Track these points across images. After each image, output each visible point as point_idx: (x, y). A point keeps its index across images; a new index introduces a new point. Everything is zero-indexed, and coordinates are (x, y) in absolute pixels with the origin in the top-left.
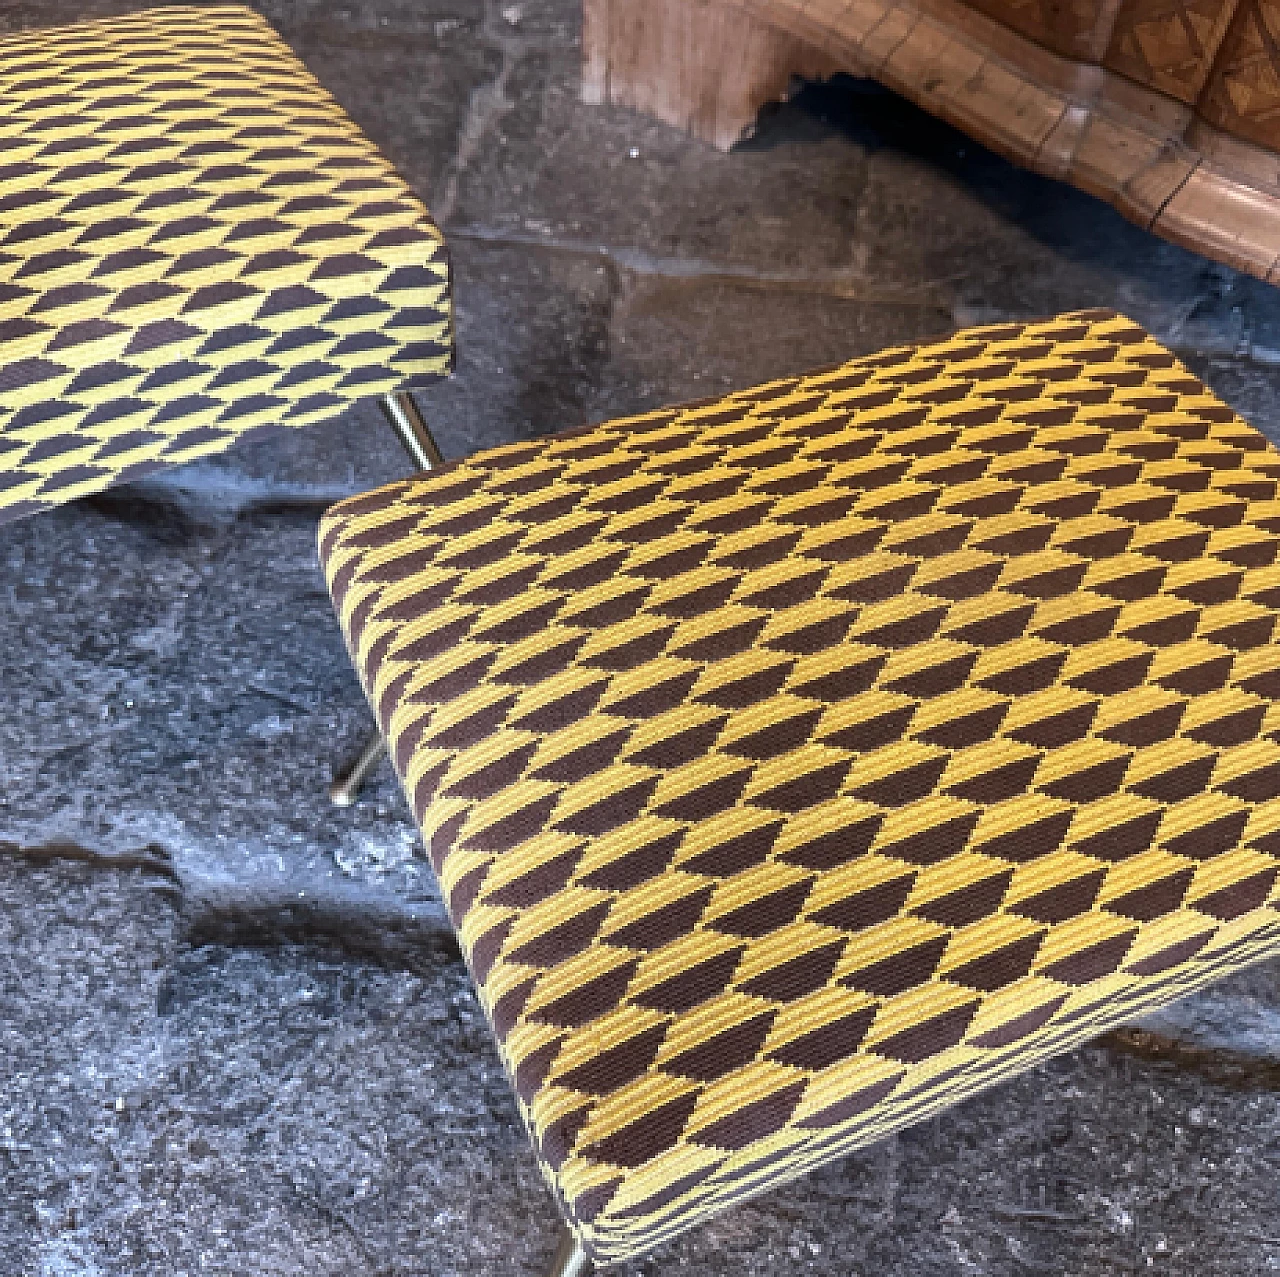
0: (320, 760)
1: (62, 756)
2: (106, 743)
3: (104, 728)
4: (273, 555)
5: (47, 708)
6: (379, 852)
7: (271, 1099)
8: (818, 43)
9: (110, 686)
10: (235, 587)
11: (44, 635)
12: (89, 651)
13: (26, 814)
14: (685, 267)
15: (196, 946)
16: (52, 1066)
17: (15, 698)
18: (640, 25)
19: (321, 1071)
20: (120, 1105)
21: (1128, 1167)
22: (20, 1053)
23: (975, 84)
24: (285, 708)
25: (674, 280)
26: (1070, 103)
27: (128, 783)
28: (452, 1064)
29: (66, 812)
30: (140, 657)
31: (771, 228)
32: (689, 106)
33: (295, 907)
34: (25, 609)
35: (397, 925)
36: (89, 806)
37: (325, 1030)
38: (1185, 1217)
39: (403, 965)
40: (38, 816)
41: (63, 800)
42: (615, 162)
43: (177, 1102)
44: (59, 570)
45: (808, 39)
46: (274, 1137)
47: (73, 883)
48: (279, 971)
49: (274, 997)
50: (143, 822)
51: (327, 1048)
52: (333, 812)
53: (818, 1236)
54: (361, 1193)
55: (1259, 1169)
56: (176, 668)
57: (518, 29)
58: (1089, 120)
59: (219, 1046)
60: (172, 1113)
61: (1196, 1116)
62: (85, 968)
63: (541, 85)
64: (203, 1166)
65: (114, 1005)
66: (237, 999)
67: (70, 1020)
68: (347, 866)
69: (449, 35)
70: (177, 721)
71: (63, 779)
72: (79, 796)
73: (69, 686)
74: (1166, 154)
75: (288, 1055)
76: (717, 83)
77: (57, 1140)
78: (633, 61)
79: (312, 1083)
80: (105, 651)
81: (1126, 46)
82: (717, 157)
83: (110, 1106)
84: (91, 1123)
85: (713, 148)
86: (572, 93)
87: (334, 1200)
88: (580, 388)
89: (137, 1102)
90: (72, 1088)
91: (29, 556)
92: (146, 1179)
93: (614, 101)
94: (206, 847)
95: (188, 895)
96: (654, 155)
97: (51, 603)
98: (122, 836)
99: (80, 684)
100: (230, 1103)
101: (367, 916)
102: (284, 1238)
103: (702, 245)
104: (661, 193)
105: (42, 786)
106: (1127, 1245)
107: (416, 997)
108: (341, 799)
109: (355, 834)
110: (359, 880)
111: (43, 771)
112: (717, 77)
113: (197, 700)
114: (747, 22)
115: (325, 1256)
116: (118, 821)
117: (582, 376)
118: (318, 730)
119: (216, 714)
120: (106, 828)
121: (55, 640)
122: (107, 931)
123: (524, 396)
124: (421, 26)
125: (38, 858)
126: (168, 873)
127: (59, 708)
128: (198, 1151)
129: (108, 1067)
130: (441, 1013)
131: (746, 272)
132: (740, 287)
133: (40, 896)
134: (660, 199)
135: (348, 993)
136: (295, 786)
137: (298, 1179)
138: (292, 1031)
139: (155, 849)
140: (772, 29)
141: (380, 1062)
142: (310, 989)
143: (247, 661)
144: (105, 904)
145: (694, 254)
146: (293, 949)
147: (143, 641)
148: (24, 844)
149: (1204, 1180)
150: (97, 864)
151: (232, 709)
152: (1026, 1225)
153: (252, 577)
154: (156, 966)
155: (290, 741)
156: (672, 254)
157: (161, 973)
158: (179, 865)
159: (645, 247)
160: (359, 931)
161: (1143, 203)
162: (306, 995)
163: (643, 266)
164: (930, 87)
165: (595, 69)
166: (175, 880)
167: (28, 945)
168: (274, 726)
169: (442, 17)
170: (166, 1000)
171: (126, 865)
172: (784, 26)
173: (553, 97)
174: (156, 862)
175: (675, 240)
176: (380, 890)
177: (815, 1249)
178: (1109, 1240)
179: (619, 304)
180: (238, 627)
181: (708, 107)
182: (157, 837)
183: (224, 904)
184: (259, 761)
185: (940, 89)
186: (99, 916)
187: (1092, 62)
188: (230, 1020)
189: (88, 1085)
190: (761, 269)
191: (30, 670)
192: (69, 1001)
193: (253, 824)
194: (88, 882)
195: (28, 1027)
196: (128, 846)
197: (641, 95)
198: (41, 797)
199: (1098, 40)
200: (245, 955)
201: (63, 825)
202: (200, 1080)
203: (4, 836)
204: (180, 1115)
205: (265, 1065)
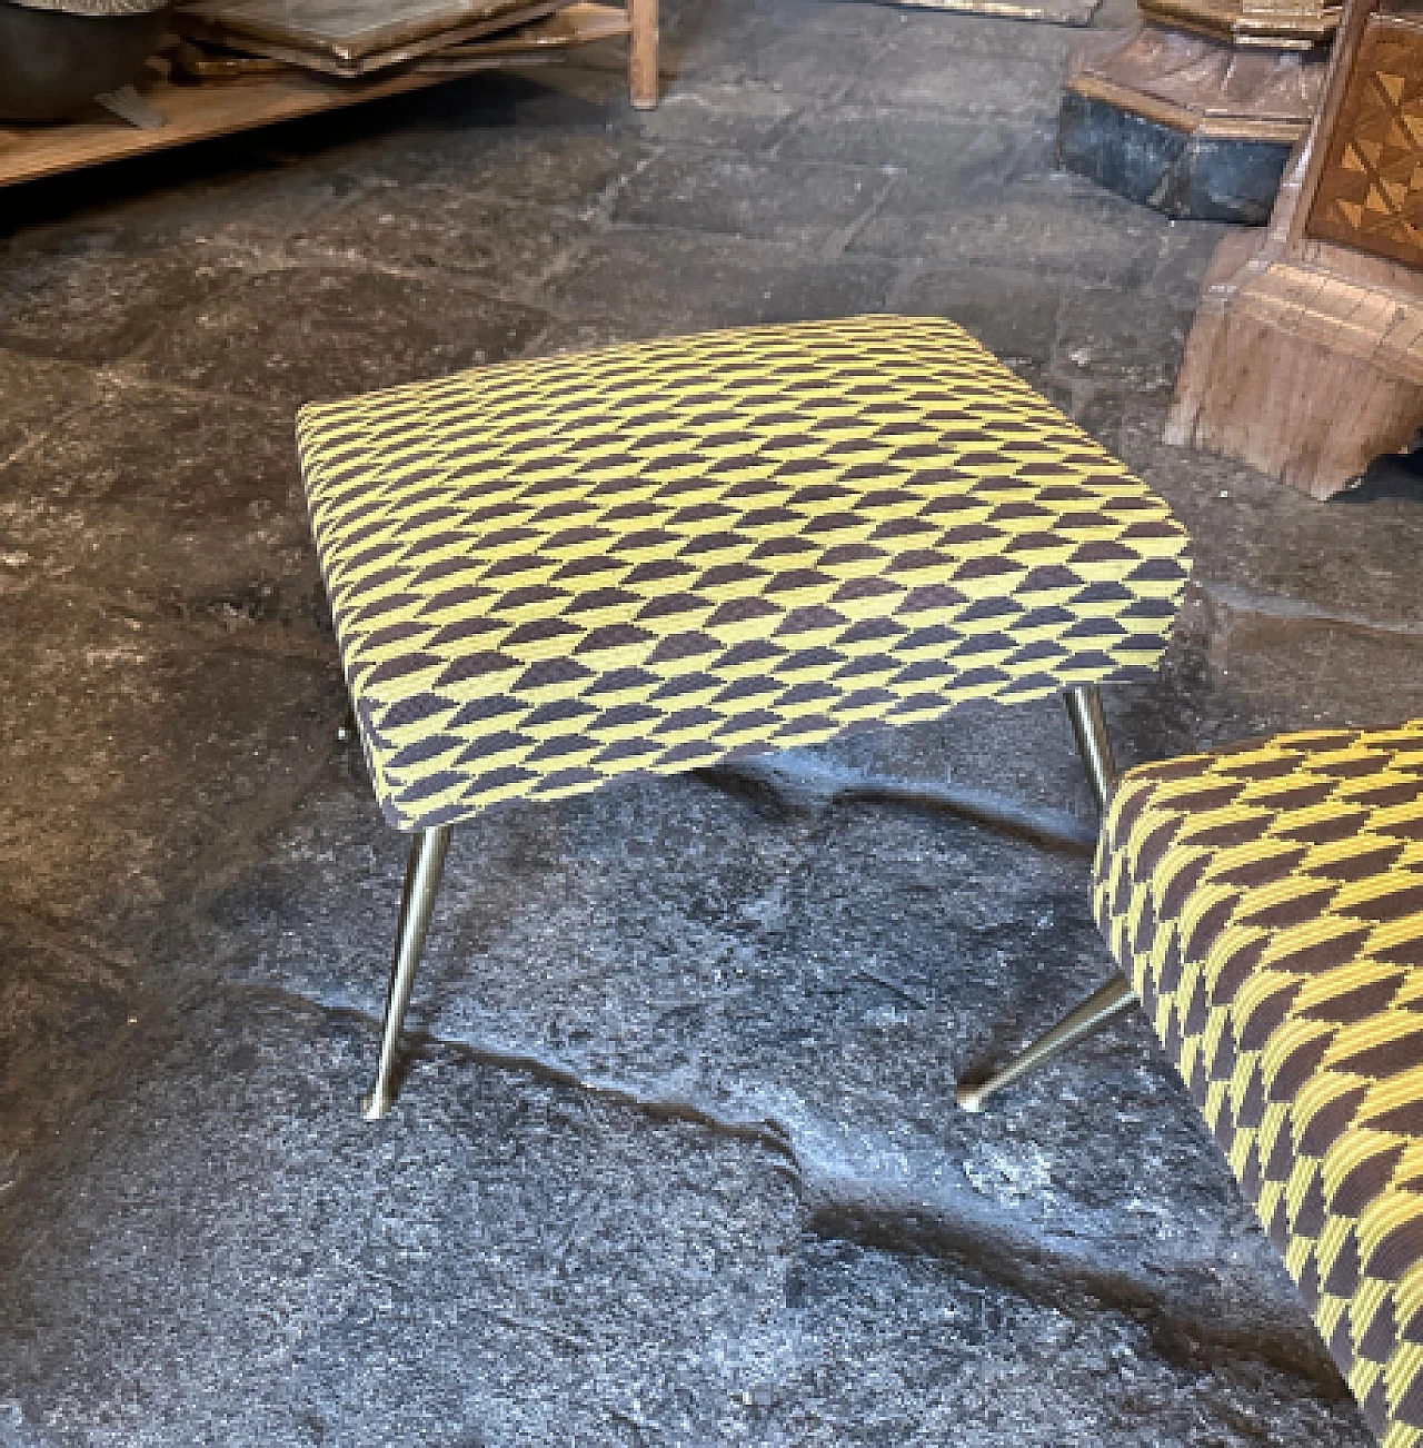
0: (941, 1059)
1: (680, 1013)
2: (720, 1007)
3: (717, 992)
4: (875, 843)
5: (662, 963)
6: (1014, 1172)
7: (918, 1423)
9: (722, 951)
10: (840, 869)
11: (655, 891)
12: (698, 910)
13: (643, 1067)
14: (1288, 608)
15: (823, 1239)
16: (679, 1341)
17: (630, 949)
18: (1245, 372)
19: (973, 1403)
20: (747, 1399)
22: (646, 1320)
24: (900, 1001)
25: (1277, 621)
27: (746, 1051)
28: (1117, 1423)
29: (682, 1073)
30: (749, 926)
31: (1382, 579)
32: (1285, 452)
33: (919, 1215)
34: (636, 863)
35: (1035, 1257)
36: (706, 1069)
37: (972, 1357)
39: (1051, 1303)
40: (656, 1072)
41: (681, 1059)
42: (1203, 502)
43: (813, 1406)
44: (668, 831)
47: (694, 1145)
48: (916, 1282)
49: (913, 1309)
50: (761, 1094)
51: (976, 1378)
52: (959, 1119)
56: (782, 941)
57: (1087, 371)
59: (857, 1352)
60: (809, 1418)
62: (712, 1242)
63: (1117, 424)
65: (741, 1286)
66: (872, 1303)
67: (697, 1295)
68: (978, 1181)
70: (791, 995)
71: (680, 1035)
72: (696, 1057)
73: (683, 947)
75: (934, 1377)
76: (1326, 434)
77: (686, 1425)
78: (1230, 406)
79: (962, 1413)
80: (716, 915)
82: (1313, 505)
83: (738, 1399)
84: (720, 1414)
85: (1308, 497)
86: (1154, 434)
88: (1186, 715)
89: (766, 1400)
90: (699, 1369)
91: (638, 814)
93: (1199, 444)
94: (828, 1132)
96: (1243, 498)
97: (661, 862)
98: (740, 1105)
99: (693, 944)
100: (873, 1419)
101: (999, 1241)
103: (1306, 590)
104: (1257, 534)
105: (660, 1040)
107: (1070, 1341)
108: (971, 1104)
109: (986, 1147)
110: (991, 1198)
111: (659, 1025)
112: (1326, 426)
113: (810, 977)
114: (1372, 375)
116: (737, 1089)
117: (1187, 704)
118: (936, 1027)
119: (830, 994)
120: (724, 1094)
121: (665, 898)
122: (733, 1204)
123: (1125, 716)
125: (657, 1115)
126: (788, 1153)
127: (673, 964)
129: (734, 1355)
130: (1099, 1364)
131: (1360, 620)
132: (1354, 634)
134: (1256, 541)
135: (995, 1319)
136: (917, 1082)
138: (936, 1351)
139: (771, 1123)
140: (1401, 383)
141: (1037, 1405)
142: (952, 1309)
143: (857, 944)
144: (729, 1174)
145: (1300, 596)
146: (927, 1259)
147: (750, 911)
148: (642, 1098)
150: (716, 1132)
151: (846, 991)
153: (858, 861)
154: (782, 1252)
155: (904, 1035)
156: (1275, 594)
157: (786, 1260)
158: (798, 1147)
159: (1244, 584)
160: (994, 1255)
162: (949, 1314)
163: (1241, 605)
165: (1184, 411)
166: (795, 1161)
167: (651, 1204)
168: (888, 1016)
170: (796, 1290)
171: (747, 1136)
173: (1131, 436)
174: (774, 1139)
175: (1277, 581)
176: (1013, 1213)
179: (1217, 638)
180: (846, 909)
181: (1310, 457)
182: (776, 1113)
183: (844, 1197)
184: (877, 1049)
186: (723, 1186)
188: (867, 1324)
189: (716, 1370)
190: (1374, 619)
191: (643, 923)
192: (694, 1274)
193: (874, 1115)
194: (709, 1147)
195: (655, 1293)
196: (745, 1117)
197: (1231, 440)
198: (659, 1051)
200: (878, 1257)
201: (676, 1085)
202: (838, 1385)
203: (620, 1086)
204: (819, 1423)
205: (909, 1383)
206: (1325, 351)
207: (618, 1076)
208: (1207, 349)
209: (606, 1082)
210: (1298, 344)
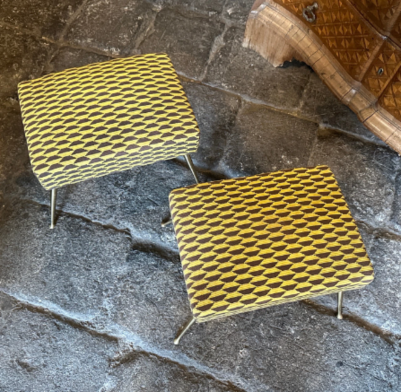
0: (160, 217)
1: (111, 207)
2: (119, 206)
3: (119, 202)
4: (155, 168)
5: (108, 196)
6: (169, 238)
7: (145, 281)
8: (300, 53)
9: (121, 193)
10: (147, 174)
11: (108, 179)
12: (117, 185)
13: (104, 218)
14: (258, 102)
15: (134, 250)
16: (107, 268)
17: (102, 193)
18: (259, 33)
19: (154, 277)
20: (118, 277)
21: (297, 323)
22: (101, 265)
23: (332, 77)
24: (154, 204)
25: (255, 105)
26: (353, 88)
27: (123, 215)
28: (177, 281)
29: (111, 219)
30: (127, 187)
31: (281, 93)
32: (268, 54)
33: (152, 245)
35: (171, 252)
36: (116, 218)
37: (156, 270)
38: (305, 334)
39: (171, 260)
40: (106, 219)
41: (111, 216)
42: (247, 67)
43: (128, 278)
45: (298, 51)
46: (145, 288)
47: (112, 234)
48: (148, 257)
49: (147, 262)
50: (126, 223)
51: (156, 273)
52: (161, 228)
53: (237, 323)
54: (159, 300)
55: (321, 329)
56: (133, 191)
58: (356, 93)
59: (137, 270)
60: (128, 280)
61: (312, 317)
62: (114, 251)
63: (233, 39)
64: (132, 291)
65: (118, 259)
66: (140, 261)
67: (110, 260)
68: (163, 239)
70: (133, 203)
71: (111, 212)
72: (114, 216)
73: (113, 192)
74: (371, 107)
75: (149, 273)
77: (107, 281)
78: (256, 40)
79: (152, 279)
80: (120, 185)
81: (366, 80)
82: (273, 69)
83: (116, 277)
84: (113, 279)
85: (272, 66)
86: (240, 42)
87: (154, 300)
88: (227, 134)
89: (121, 277)
90: (110, 273)
92: (122, 291)
93: (250, 48)
94: (137, 231)
95: (133, 239)
96: (257, 66)
98: (121, 225)
99: (115, 192)
100: (138, 280)
101: (165, 249)
102: (145, 305)
103: (263, 96)
104: (256, 79)
105: (107, 213)
106: (292, 336)
107: (173, 267)
108: (163, 226)
109: (165, 233)
110: (165, 242)
111: (107, 209)
112: (276, 51)
113: (137, 199)
114: (284, 41)
115: (152, 310)
116: (121, 222)
117: (227, 131)
118: (160, 210)
119: (141, 203)
120: (119, 223)
121: (110, 181)
122: (118, 244)
123: (213, 134)
125: (106, 227)
126: (130, 234)
127: (111, 197)
128: (131, 288)
129: (117, 270)
130: (177, 271)
131: (272, 105)
132: (270, 110)
133: (106, 236)
134: (256, 81)
135: (161, 264)
136: (155, 221)
137: (148, 295)
138: (150, 269)
139: (127, 229)
140: (290, 45)
141: (165, 278)
143: (148, 192)
144: (118, 239)
145: (261, 99)
146: (151, 253)
147: (128, 184)
148: (103, 224)
149: (310, 328)
150: (116, 230)
151: (144, 202)
152: (274, 329)
153: (150, 172)
154: (126, 252)
155: (155, 212)
156: (255, 98)
157: (127, 254)
158: (132, 233)
159: (249, 95)
160: (164, 252)
161: (362, 117)
162: (153, 263)
163: (248, 100)
164: (322, 74)
165: (247, 40)
166: (131, 236)
167: (103, 244)
168: (151, 208)
169: (212, 10)
170: (128, 259)
171: (122, 231)
172: (293, 46)
174: (127, 231)
175: (257, 94)
176: (168, 245)
177: (236, 325)
178: (289, 335)
179: (240, 110)
180: (147, 184)
181: (273, 56)
182: (129, 227)
183: (139, 242)
184: (148, 214)
185: (325, 76)
186: (117, 241)
187: (358, 81)
188: (139, 265)
189: (113, 272)
190: (276, 106)
191: (105, 187)
192: (110, 257)
193: (146, 228)
194: (115, 234)
195: (103, 260)
196: (122, 228)
197: (257, 48)
198: (107, 215)
199: (361, 77)
200: (143, 253)
201: (110, 222)
202: (133, 275)
203: (99, 222)
204: (129, 281)
205: (145, 274)
206: (275, 33)
207: (98, 220)
208: (251, 26)
209: (96, 221)
210: (270, 29)
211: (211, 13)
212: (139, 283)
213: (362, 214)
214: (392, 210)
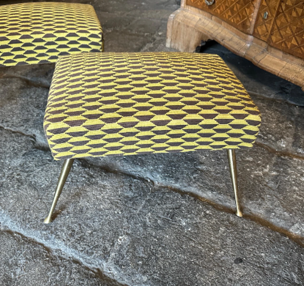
1: (25, 120)
2: (33, 119)
3: (34, 117)
5: (27, 113)
7: (34, 171)
8: (206, 34)
11: (31, 104)
12: (37, 107)
13: (15, 126)
15: (33, 149)
17: (22, 111)
18: (177, 32)
19: (45, 169)
20: (10, 167)
21: (189, 216)
23: (231, 40)
26: (247, 43)
27: (34, 125)
32: (184, 48)
34: (29, 100)
38: (197, 227)
40: (17, 127)
41: (23, 126)
43: (19, 168)
44: (38, 96)
45: (204, 33)
46: (32, 176)
47: (18, 136)
48: (45, 154)
49: (42, 158)
50: (34, 131)
51: (48, 166)
53: (122, 211)
54: (42, 187)
55: (217, 223)
57: (160, 36)
58: (250, 46)
59: (30, 162)
60: (17, 169)
61: (208, 212)
62: (13, 147)
63: (160, 44)
64: (18, 177)
66: (36, 156)
67: (7, 153)
69: (147, 36)
71: (24, 122)
72: (25, 126)
73: (32, 111)
74: (263, 52)
75: (40, 166)
76: (189, 43)
78: (176, 39)
79: (42, 170)
80: (40, 107)
81: (256, 31)
83: (8, 167)
84: (4, 168)
86: (165, 45)
87: (37, 186)
89: (13, 167)
90: (3, 162)
91: (34, 93)
92: (8, 177)
93: (172, 47)
94: (42, 136)
95: (37, 143)
97: (35, 100)
98: (29, 132)
100: (27, 170)
102: (26, 189)
105: (20, 123)
106: (182, 228)
111: (21, 121)
112: (189, 42)
114: (195, 30)
115: (31, 193)
116: (30, 130)
120: (27, 130)
121: (33, 105)
122: (20, 144)
124: (142, 34)
125: (14, 132)
128: (18, 175)
129: (10, 162)
133: (11, 137)
137: (33, 182)
138: (43, 163)
139: (34, 135)
140: (199, 32)
141: (56, 170)
142: (49, 158)
144: (21, 140)
148: (13, 130)
149: (204, 222)
150: (23, 135)
152: (163, 220)
154: (25, 150)
158: (37, 138)
162: (48, 158)
165: (169, 40)
166: (35, 140)
167: (6, 143)
169: (147, 32)
170: (24, 155)
171: (28, 136)
172: (201, 31)
173: (161, 46)
174: (34, 137)
177: (120, 213)
178: (180, 226)
182: (35, 133)
183: (42, 145)
185: (224, 41)
186: (20, 141)
187: (251, 35)
188: (33, 159)
189: (6, 163)
191: (27, 108)
192: (9, 151)
194: (20, 136)
196: (30, 134)
197: (177, 46)
199: (251, 30)
200: (41, 151)
201: (20, 129)
202: (24, 166)
203: (11, 129)
205: (36, 166)
206: (188, 26)
207: (10, 127)
208: (171, 27)
210: (184, 25)
211: (146, 34)
212: (27, 172)
213: (263, 139)
214: (293, 138)
